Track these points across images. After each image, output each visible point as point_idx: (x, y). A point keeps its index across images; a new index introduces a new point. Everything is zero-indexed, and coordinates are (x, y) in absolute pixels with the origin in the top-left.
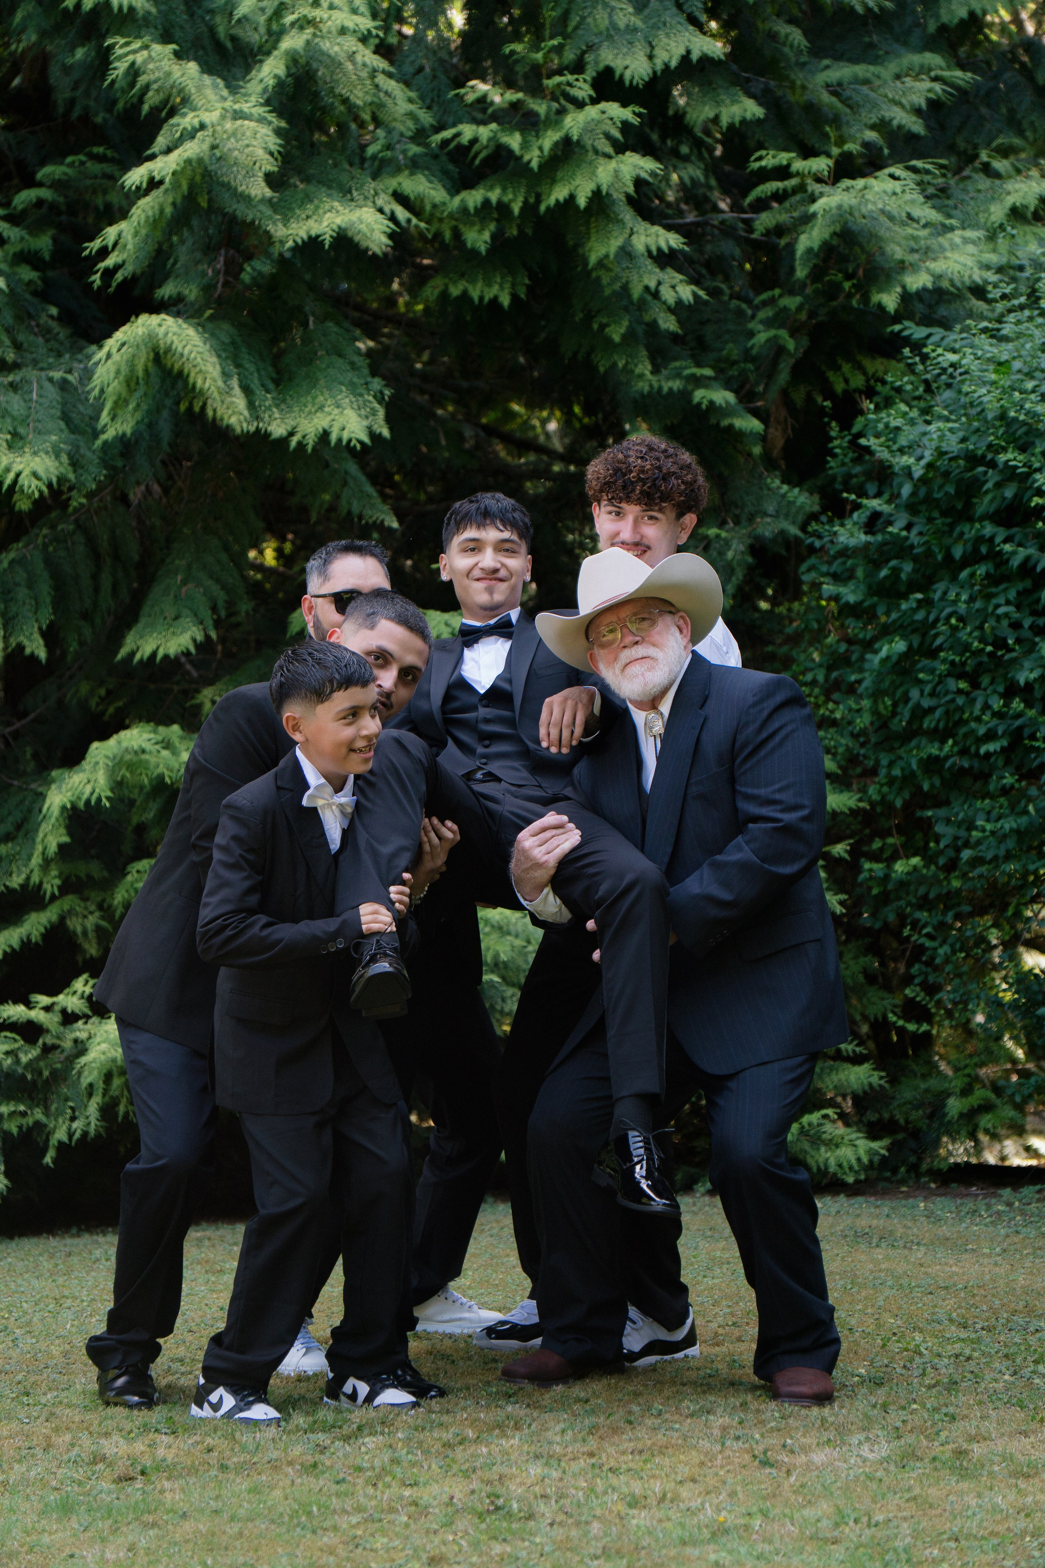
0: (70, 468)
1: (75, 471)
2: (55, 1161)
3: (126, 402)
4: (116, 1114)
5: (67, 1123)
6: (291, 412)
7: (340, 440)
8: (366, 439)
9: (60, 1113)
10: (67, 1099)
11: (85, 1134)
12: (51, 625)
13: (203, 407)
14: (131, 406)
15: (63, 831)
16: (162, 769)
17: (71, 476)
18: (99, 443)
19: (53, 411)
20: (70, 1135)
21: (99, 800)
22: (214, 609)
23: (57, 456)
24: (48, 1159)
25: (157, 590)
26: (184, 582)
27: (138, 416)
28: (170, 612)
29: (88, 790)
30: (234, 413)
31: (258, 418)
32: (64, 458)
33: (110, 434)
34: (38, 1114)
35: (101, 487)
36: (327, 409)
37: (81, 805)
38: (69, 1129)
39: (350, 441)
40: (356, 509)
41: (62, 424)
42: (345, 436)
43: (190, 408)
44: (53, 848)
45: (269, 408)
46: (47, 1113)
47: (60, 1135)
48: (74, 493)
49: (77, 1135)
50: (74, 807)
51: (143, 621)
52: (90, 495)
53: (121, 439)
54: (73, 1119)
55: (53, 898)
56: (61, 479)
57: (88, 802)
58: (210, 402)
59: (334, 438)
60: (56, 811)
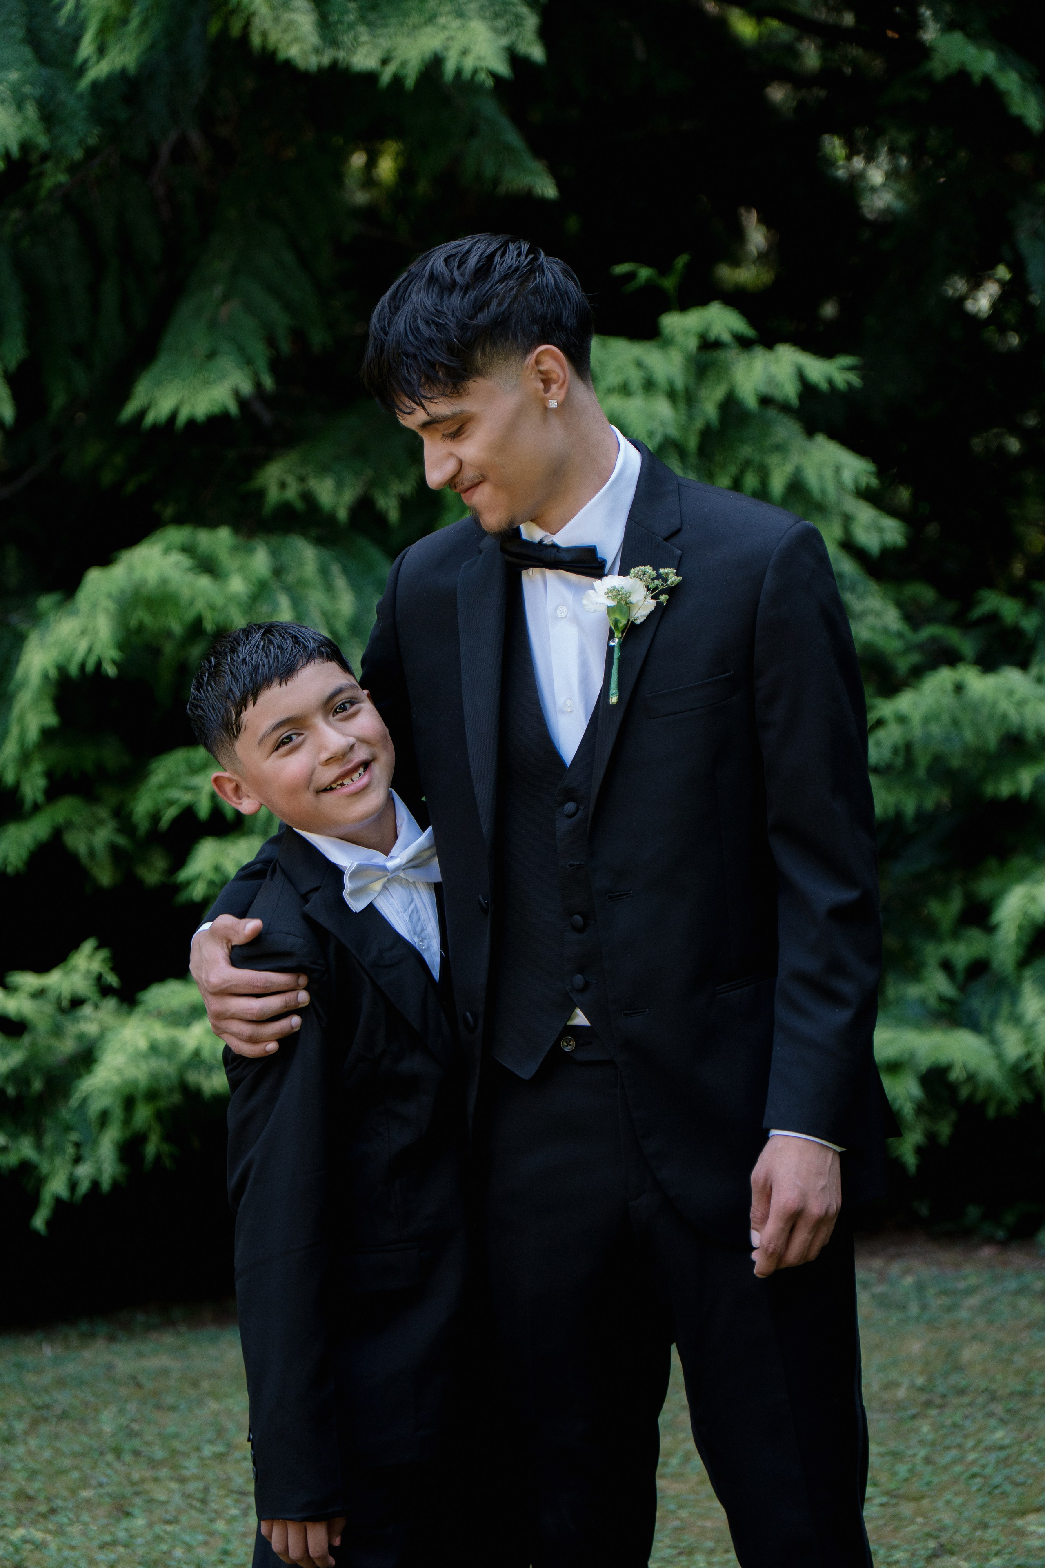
0: (40, 127)
1: (48, 130)
2: (49, 1223)
3: (124, 21)
4: (141, 1157)
5: (69, 1166)
6: (386, 25)
7: (459, 73)
8: (502, 68)
9: (58, 1149)
10: (68, 1128)
11: (95, 1185)
12: (23, 366)
13: (247, 25)
14: (134, 23)
15: (48, 705)
16: (200, 606)
17: (43, 141)
18: (84, 84)
19: (13, 30)
20: (73, 1185)
21: (99, 664)
22: (271, 342)
23: (20, 107)
24: (39, 1222)
25: (185, 310)
26: (226, 297)
27: (146, 39)
28: (202, 346)
29: (82, 647)
30: (296, 40)
31: (334, 43)
32: (31, 110)
33: (99, 70)
34: (26, 1149)
35: (91, 153)
36: (442, 20)
37: (73, 670)
38: (71, 1174)
39: (475, 72)
40: (489, 170)
41: (27, 52)
42: (469, 64)
43: (225, 29)
44: (33, 734)
45: (351, 27)
46: (39, 1146)
47: (57, 1186)
48: (49, 166)
49: (84, 1187)
50: (62, 669)
51: (163, 361)
52: (73, 169)
53: (121, 76)
54: (77, 1160)
55: (36, 808)
56: (26, 146)
57: (82, 666)
58: (256, 21)
59: (450, 67)
60: (35, 679)
